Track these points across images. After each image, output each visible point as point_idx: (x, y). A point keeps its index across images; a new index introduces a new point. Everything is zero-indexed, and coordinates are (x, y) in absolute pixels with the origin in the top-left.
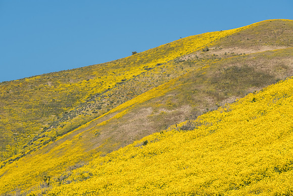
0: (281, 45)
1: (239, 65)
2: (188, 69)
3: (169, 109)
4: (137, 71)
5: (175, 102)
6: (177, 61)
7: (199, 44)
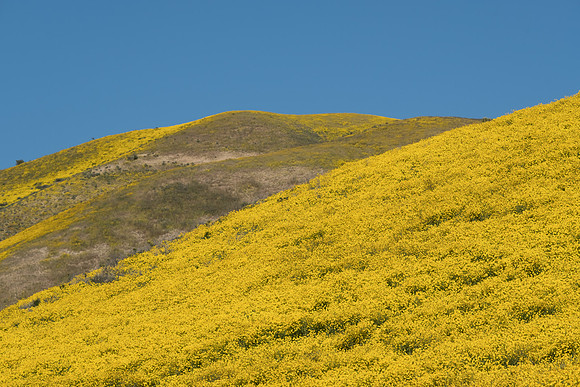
0: (250, 150)
1: (184, 182)
2: (105, 187)
3: (75, 250)
4: (25, 190)
5: (84, 239)
6: (88, 175)
7: (122, 149)
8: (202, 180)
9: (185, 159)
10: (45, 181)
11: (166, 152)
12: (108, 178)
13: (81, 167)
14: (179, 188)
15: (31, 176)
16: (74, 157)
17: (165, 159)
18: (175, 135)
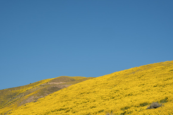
8: (57, 86)
9: (55, 83)
10: (34, 86)
11: (52, 82)
12: (43, 86)
13: (40, 84)
14: (54, 87)
15: (32, 85)
16: (38, 83)
17: (52, 83)
18: (54, 80)
